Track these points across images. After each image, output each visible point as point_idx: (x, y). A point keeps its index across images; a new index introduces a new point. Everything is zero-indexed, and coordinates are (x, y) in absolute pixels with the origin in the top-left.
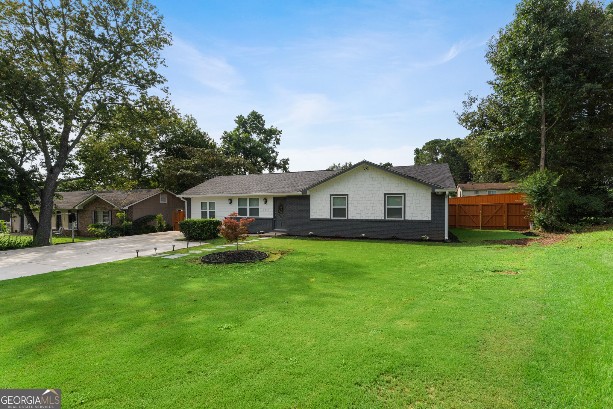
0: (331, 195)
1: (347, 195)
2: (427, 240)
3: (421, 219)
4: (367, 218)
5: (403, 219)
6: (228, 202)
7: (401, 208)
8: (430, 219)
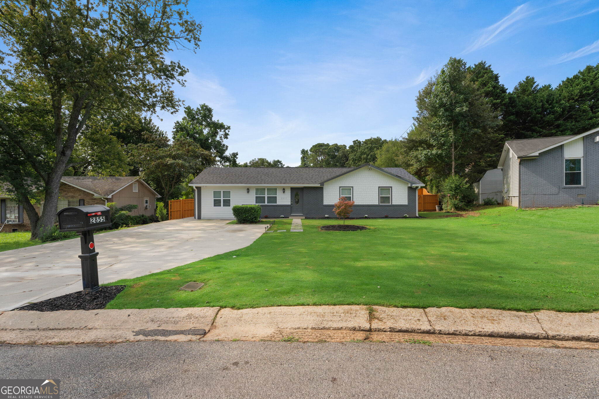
0: (340, 187)
1: (353, 187)
2: (408, 217)
3: (402, 204)
4: (367, 204)
5: (390, 204)
6: (246, 191)
7: (389, 197)
8: (407, 203)
